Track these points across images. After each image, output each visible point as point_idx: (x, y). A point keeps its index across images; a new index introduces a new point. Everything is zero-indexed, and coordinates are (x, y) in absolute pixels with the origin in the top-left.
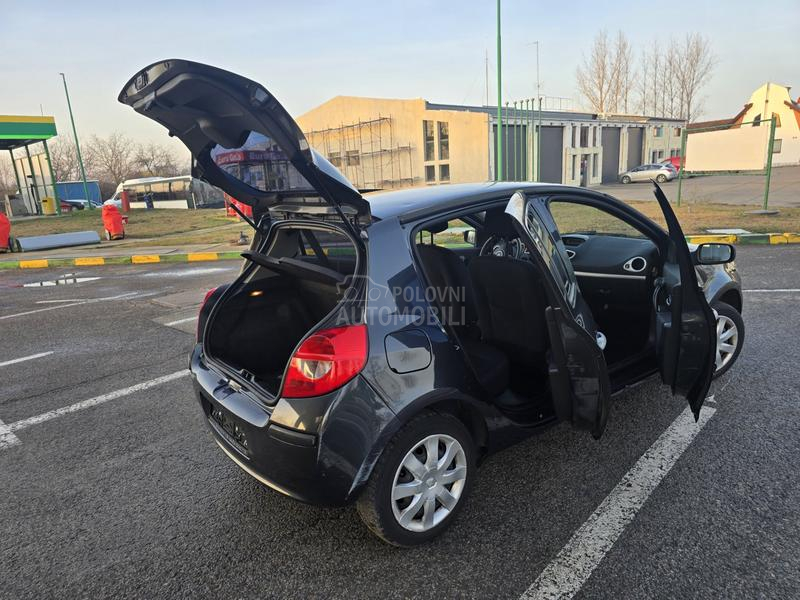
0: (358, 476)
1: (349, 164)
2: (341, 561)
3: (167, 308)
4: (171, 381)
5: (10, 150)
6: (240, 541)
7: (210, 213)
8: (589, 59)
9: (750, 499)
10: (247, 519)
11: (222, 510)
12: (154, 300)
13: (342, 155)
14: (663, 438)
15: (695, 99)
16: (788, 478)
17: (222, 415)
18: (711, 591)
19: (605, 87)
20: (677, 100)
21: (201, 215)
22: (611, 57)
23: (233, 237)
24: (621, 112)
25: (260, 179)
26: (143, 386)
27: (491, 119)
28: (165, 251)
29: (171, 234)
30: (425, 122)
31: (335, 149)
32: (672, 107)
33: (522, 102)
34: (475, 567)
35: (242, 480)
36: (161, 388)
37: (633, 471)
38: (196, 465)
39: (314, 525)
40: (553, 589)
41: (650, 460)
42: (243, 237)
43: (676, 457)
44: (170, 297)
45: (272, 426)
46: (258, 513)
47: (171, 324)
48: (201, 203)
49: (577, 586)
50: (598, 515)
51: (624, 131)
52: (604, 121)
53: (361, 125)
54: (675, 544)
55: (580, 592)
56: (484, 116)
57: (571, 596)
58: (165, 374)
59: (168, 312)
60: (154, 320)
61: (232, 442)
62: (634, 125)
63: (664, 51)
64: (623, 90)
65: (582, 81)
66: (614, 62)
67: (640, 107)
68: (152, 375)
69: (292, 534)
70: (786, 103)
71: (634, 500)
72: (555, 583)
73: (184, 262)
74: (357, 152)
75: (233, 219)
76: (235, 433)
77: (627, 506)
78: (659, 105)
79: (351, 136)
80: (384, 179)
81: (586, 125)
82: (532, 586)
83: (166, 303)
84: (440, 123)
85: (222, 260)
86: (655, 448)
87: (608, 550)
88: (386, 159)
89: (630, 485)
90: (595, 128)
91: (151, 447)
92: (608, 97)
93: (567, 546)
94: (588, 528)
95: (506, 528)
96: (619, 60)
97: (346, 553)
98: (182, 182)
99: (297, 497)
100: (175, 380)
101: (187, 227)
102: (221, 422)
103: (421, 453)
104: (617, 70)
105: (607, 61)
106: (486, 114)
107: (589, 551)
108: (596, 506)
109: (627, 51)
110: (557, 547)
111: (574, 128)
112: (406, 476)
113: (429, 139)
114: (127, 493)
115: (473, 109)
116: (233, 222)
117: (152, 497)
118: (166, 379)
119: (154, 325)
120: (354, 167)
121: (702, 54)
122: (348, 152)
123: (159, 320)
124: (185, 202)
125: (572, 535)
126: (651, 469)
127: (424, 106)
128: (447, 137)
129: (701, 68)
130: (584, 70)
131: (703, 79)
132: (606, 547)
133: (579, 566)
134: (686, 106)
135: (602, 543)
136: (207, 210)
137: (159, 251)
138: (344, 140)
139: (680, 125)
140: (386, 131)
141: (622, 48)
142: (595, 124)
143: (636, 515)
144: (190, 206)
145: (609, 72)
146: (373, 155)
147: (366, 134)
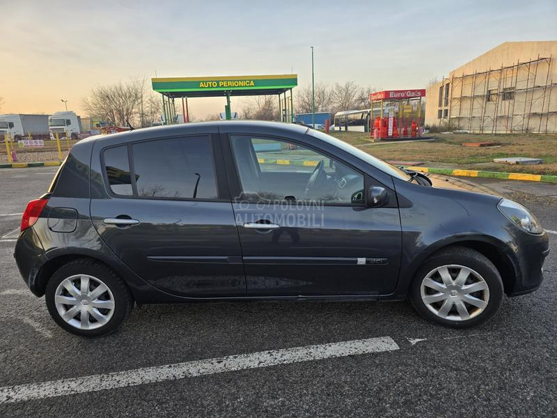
1: (504, 99)
5: (279, 94)
13: (500, 91)
31: (494, 86)
40: (75, 385)
49: (84, 391)
53: (519, 66)
57: (73, 392)
72: (81, 384)
74: (513, 88)
80: (532, 112)
82: (72, 379)
88: (538, 95)
93: (123, 372)
107: (124, 380)
110: (118, 370)
120: (508, 101)
122: (505, 89)
124: (363, 127)
125: (136, 369)
133: (105, 383)
140: (543, 70)
146: (526, 92)
147: (523, 74)
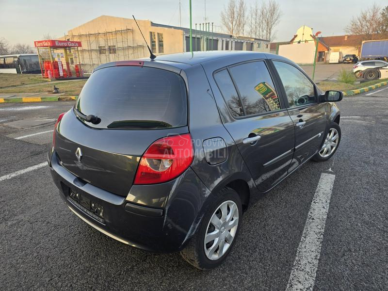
0: (189, 232)
1: (110, 53)
2: (170, 283)
3: (14, 128)
4: (26, 173)
6: (98, 276)
7: (32, 76)
8: (227, 8)
9: (373, 222)
10: (99, 261)
11: (80, 256)
12: (5, 124)
13: (106, 48)
14: (317, 192)
15: (273, 31)
16: (384, 209)
17: (80, 195)
18: (380, 276)
19: (234, 23)
20: (265, 31)
21: (26, 77)
22: (236, 8)
23: (49, 89)
24: (241, 35)
25: (62, 57)
26: (7, 177)
27: (184, 33)
28: (7, 96)
29: (9, 87)
30: (151, 33)
31: (102, 44)
32: (263, 34)
33: (203, 24)
34: (252, 277)
35: (90, 234)
36: (20, 177)
37: (311, 210)
38: (55, 226)
39: (145, 260)
40: (300, 286)
41: (317, 204)
42: (56, 89)
43: (329, 201)
44: (15, 122)
45: (127, 204)
46: (106, 256)
47: (18, 138)
48: (25, 70)
49: (312, 282)
50: (305, 237)
51: (245, 44)
52: (235, 39)
53: (116, 32)
54: (350, 250)
55: (315, 286)
56: (181, 31)
57: (311, 289)
58: (21, 169)
59: (15, 131)
60: (7, 136)
61: (90, 214)
62: (249, 42)
63: (260, 7)
64: (242, 25)
65: (224, 19)
66: (238, 10)
67: (249, 34)
68: (12, 170)
69: (132, 268)
70: (311, 35)
71: (319, 227)
72: (300, 282)
73: (21, 103)
74: (115, 46)
75: (47, 80)
76: (91, 208)
77: (317, 231)
78: (257, 34)
79: (111, 38)
81: (228, 40)
82: (288, 285)
83: (13, 126)
84: (158, 34)
85: (44, 102)
86: (317, 198)
87: (318, 258)
88: (131, 51)
89: (313, 219)
90: (232, 42)
91: (21, 217)
92: (235, 28)
93: (297, 258)
94: (303, 246)
95: (260, 250)
96: (240, 10)
97: (171, 277)
98: (13, 58)
99: (143, 248)
100: (29, 172)
101: (19, 83)
102: (79, 201)
103: (219, 213)
104: (240, 15)
105: (235, 9)
106: (182, 31)
107: (310, 260)
108: (301, 232)
109: (244, 6)
110: (292, 259)
111: (223, 41)
112: (212, 228)
113: (153, 42)
114: (9, 250)
115: (175, 28)
116: (46, 81)
117: (29, 251)
118: (23, 172)
119: (8, 139)
120: (113, 54)
121: (276, 10)
122: (110, 46)
123: (10, 136)
124: (15, 69)
125: (296, 251)
126: (320, 209)
127: (150, 24)
128: (162, 42)
129: (275, 17)
130: (225, 13)
131: (276, 22)
132: (317, 256)
133: (308, 269)
134: (269, 35)
135: (314, 254)
136: (29, 74)
137: (3, 96)
138: (107, 39)
139: (267, 43)
140: (130, 36)
141: (242, 4)
142: (232, 40)
143: (323, 235)
144: (18, 72)
145: (236, 15)
146: (123, 49)
147: (119, 37)
